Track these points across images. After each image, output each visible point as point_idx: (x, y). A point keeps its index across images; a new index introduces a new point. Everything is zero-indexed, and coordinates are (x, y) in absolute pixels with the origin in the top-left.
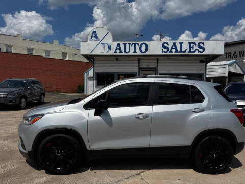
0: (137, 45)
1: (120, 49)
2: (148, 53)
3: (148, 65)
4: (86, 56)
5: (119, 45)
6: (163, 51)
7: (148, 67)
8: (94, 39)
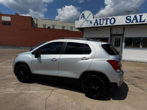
0: (108, 19)
1: (97, 23)
2: (115, 24)
3: (117, 32)
4: (78, 28)
5: (96, 20)
6: (126, 22)
7: (117, 34)
8: (83, 18)
